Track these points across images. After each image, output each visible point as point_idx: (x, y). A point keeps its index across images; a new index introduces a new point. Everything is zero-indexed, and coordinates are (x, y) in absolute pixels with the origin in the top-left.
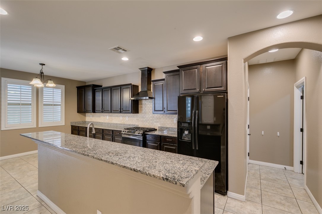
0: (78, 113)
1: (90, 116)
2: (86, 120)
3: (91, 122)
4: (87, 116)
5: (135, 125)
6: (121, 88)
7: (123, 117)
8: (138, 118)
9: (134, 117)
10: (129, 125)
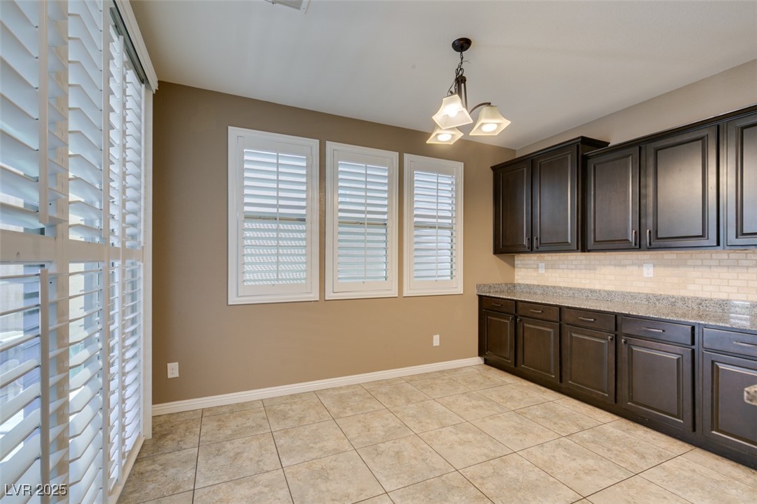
0: (494, 256)
1: (538, 268)
2: (516, 282)
3: (543, 287)
4: (519, 266)
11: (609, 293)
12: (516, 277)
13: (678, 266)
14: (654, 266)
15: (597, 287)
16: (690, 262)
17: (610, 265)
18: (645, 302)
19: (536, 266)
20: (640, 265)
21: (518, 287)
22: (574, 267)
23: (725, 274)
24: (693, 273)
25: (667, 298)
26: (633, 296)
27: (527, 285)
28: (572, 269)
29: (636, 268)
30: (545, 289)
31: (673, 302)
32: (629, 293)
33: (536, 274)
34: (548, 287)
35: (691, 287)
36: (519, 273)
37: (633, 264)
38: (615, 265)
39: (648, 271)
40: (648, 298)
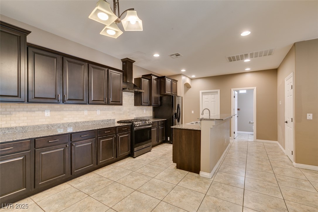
5: (111, 120)
6: (108, 70)
7: (89, 110)
8: (114, 111)
9: (108, 110)
10: (102, 121)
11: (23, 128)
13: (60, 111)
14: (50, 111)
15: (13, 125)
16: (65, 109)
17: (23, 111)
18: (46, 128)
20: (44, 111)
23: (75, 113)
24: (66, 113)
25: (57, 124)
26: (39, 127)
29: (40, 112)
31: (59, 126)
32: (37, 125)
35: (65, 119)
37: (39, 110)
38: (27, 111)
39: (47, 114)
40: (48, 126)
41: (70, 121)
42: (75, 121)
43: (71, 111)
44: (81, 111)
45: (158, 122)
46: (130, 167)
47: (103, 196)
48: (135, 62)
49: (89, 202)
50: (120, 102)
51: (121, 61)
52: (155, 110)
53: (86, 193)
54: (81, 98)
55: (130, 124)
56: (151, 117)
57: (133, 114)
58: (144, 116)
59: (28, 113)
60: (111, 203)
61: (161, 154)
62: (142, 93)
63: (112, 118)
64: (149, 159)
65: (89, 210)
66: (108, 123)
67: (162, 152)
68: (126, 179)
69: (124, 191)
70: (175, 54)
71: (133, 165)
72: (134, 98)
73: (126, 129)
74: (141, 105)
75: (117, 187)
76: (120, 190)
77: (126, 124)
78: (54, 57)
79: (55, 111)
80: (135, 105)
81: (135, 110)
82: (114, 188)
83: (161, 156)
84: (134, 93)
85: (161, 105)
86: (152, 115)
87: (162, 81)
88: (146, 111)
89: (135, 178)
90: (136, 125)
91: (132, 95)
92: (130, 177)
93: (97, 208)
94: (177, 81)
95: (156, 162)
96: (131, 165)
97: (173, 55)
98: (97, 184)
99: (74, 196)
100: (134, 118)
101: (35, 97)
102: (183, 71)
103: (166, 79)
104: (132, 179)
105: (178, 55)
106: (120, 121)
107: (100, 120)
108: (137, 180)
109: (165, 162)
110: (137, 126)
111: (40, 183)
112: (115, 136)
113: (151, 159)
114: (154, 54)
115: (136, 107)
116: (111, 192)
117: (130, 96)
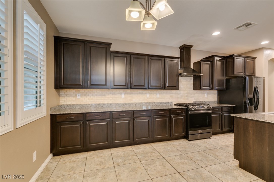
0: (55, 90)
1: (76, 96)
2: (60, 104)
3: (79, 105)
4: (63, 95)
5: (169, 102)
6: (165, 59)
7: (150, 94)
8: (172, 95)
9: (167, 94)
10: (161, 103)
11: (110, 104)
12: (61, 101)
13: (130, 94)
14: (125, 94)
15: (106, 102)
16: (133, 93)
17: (111, 94)
18: (122, 106)
19: (75, 95)
20: (121, 94)
21: (63, 107)
22: (96, 95)
23: (140, 96)
24: (134, 96)
25: (129, 103)
27: (70, 105)
28: (95, 96)
30: (81, 106)
31: (130, 105)
32: (118, 103)
33: (75, 99)
34: (82, 105)
35: (134, 100)
36: (63, 99)
37: (118, 94)
38: (113, 94)
39: (123, 96)
40: (123, 104)
41: (137, 102)
42: (140, 102)
43: (137, 94)
44: (144, 94)
45: (222, 107)
46: (182, 148)
47: (149, 166)
48: (193, 47)
49: (138, 167)
50: (176, 86)
51: (179, 48)
52: (220, 94)
53: (139, 158)
54: (143, 85)
55: (185, 107)
56: (214, 102)
57: (192, 97)
58: (205, 100)
59: (113, 95)
60: (153, 174)
61: (223, 144)
62: (201, 76)
63: (170, 101)
64: (205, 146)
65: (136, 172)
66: (166, 104)
67: (226, 143)
68: (174, 158)
69: (168, 169)
70: (243, 25)
71: (186, 148)
72: (193, 82)
73: (180, 111)
74: (200, 89)
75: (163, 163)
76: (164, 166)
77: (180, 107)
78: (125, 57)
79: (128, 94)
80: (194, 89)
81: (195, 94)
82: (160, 163)
83: (222, 146)
84: (193, 77)
85: (228, 88)
86: (216, 100)
87: (229, 61)
88: (208, 95)
89: (183, 160)
90: (191, 108)
91: (191, 80)
92: (178, 158)
93: (142, 173)
94: (255, 58)
95: (212, 151)
96: (183, 147)
97: (241, 27)
98: (149, 154)
99: (131, 158)
100: (193, 102)
101: (115, 85)
102: (265, 43)
103: (235, 57)
104: (180, 161)
105: (248, 25)
106: (177, 104)
107: (159, 102)
108: (184, 163)
109: (225, 155)
110: (192, 110)
111: (115, 142)
112: (169, 117)
113: (208, 146)
114: (213, 33)
115: (195, 91)
116: (156, 165)
117: (189, 81)
